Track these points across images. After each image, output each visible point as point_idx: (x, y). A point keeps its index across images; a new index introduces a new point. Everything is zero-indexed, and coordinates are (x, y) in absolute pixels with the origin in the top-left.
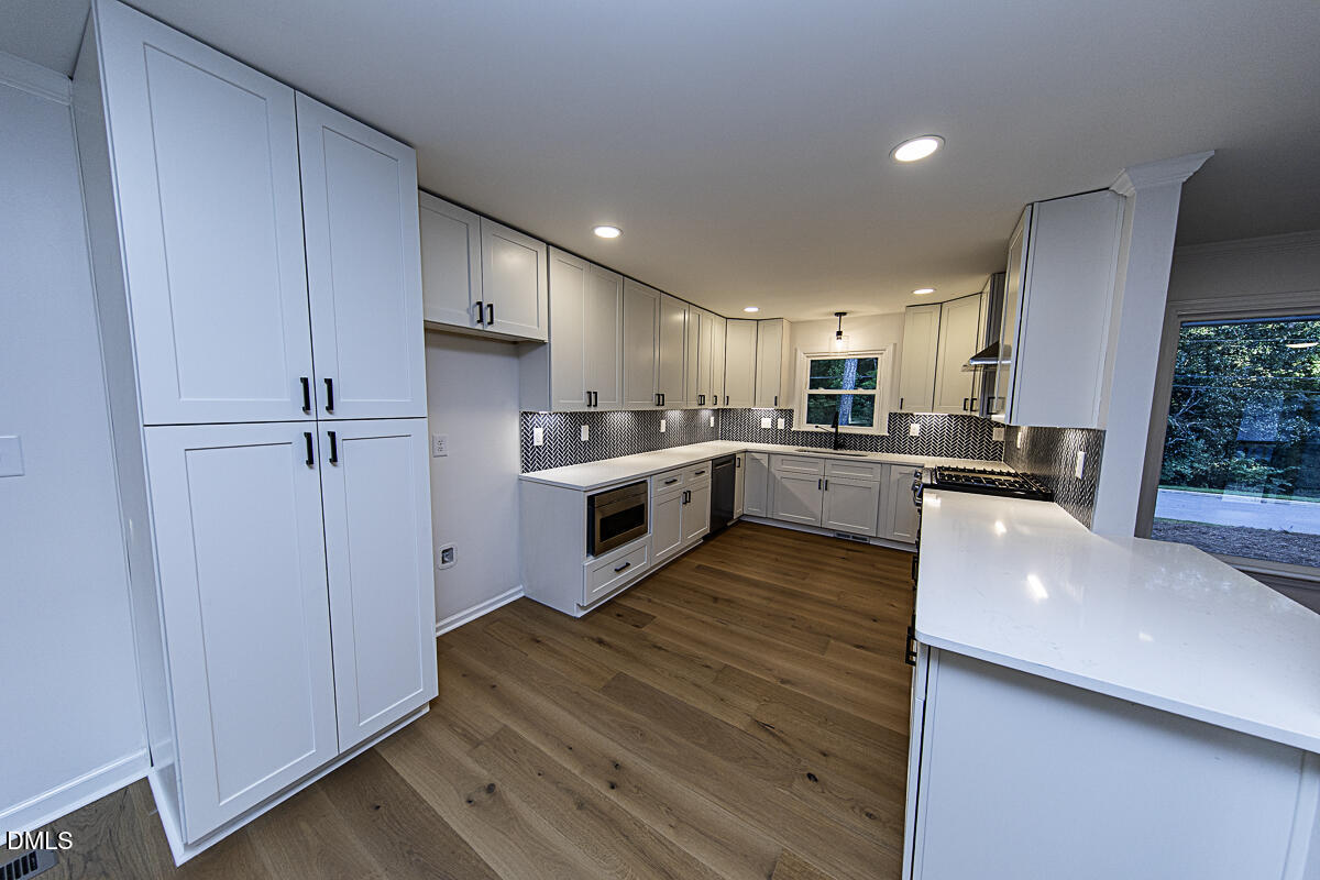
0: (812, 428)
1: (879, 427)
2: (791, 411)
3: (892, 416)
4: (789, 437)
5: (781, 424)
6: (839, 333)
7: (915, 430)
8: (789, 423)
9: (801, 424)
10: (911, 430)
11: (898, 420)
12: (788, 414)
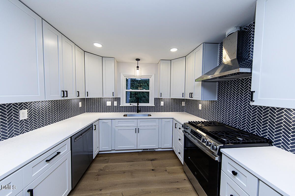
0: (128, 105)
1: (151, 103)
2: (119, 98)
3: (155, 99)
4: (119, 109)
5: (115, 103)
6: (138, 67)
7: (162, 103)
8: (119, 103)
9: (123, 103)
10: (161, 104)
11: (157, 100)
12: (118, 100)
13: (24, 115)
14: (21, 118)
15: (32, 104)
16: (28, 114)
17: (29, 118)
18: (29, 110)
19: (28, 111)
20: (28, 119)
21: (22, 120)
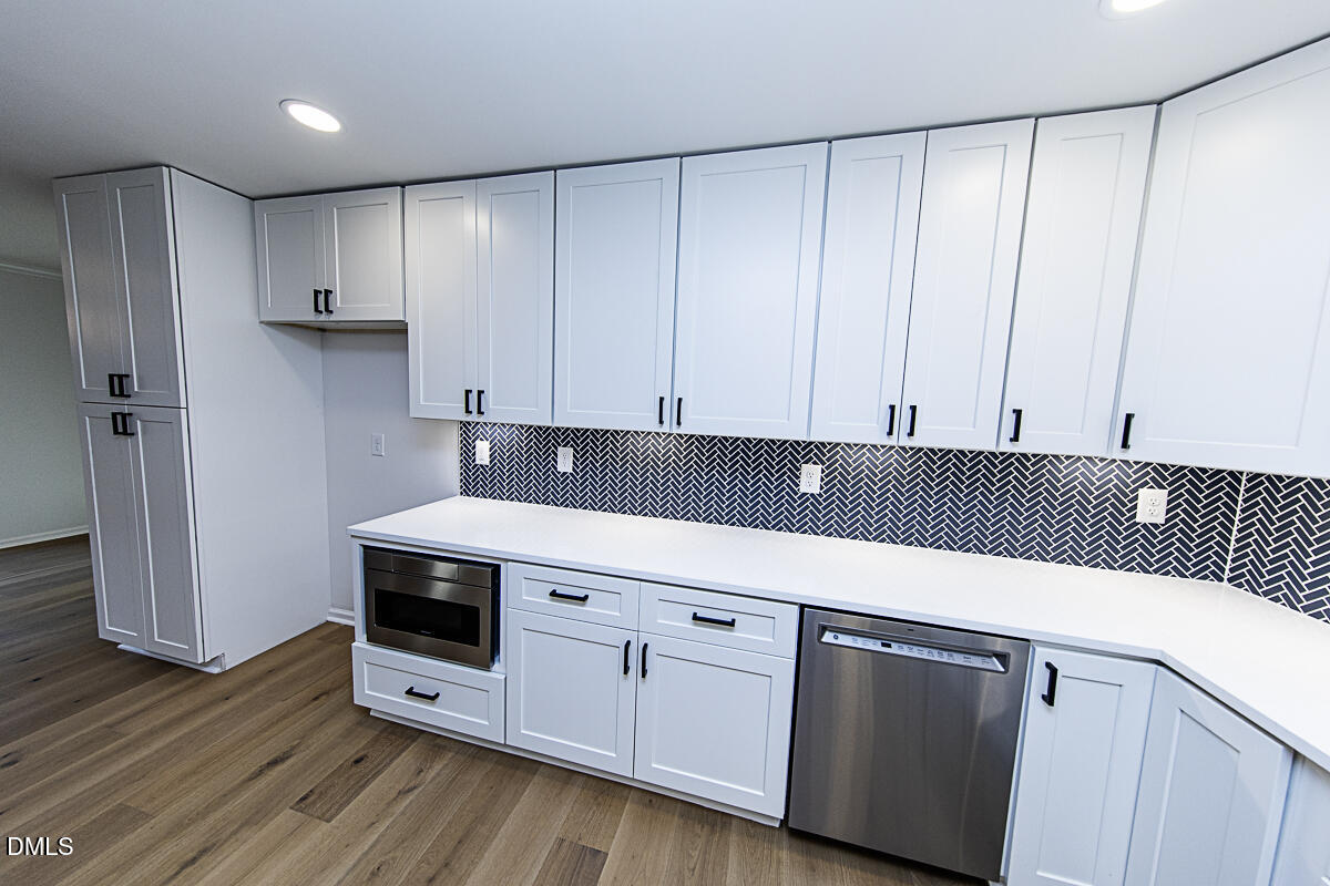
13: (811, 479)
14: (803, 489)
15: (838, 452)
16: (822, 480)
17: (825, 492)
18: (827, 468)
19: (823, 471)
20: (820, 495)
21: (805, 494)
